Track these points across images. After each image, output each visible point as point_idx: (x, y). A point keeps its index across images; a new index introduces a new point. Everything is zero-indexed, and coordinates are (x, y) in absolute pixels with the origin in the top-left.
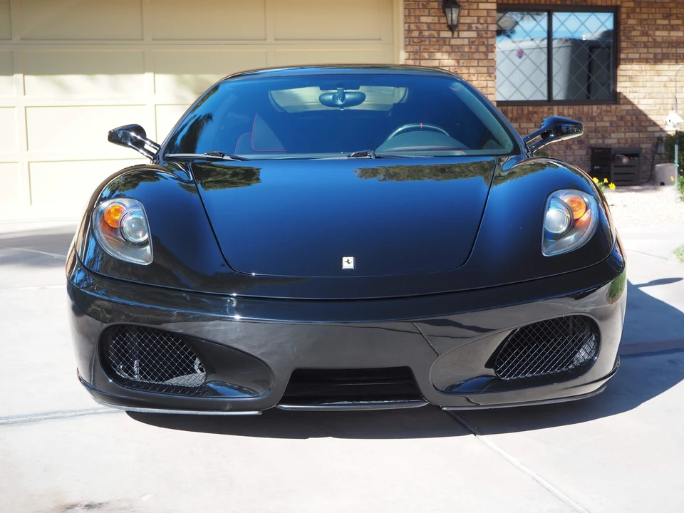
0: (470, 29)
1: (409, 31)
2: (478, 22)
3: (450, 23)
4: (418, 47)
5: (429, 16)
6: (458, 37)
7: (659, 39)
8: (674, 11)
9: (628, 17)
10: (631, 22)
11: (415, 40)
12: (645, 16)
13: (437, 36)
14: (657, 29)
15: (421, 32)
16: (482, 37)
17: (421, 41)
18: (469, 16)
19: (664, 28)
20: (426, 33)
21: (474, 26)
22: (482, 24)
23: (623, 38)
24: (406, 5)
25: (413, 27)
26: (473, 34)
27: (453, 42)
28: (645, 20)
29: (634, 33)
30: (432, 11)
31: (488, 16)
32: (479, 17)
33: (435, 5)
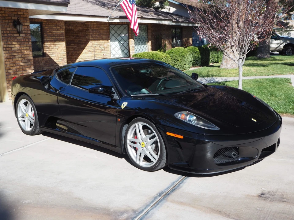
1: (3, 34)
2: (25, 31)
3: (19, 31)
4: (7, 40)
5: (9, 28)
6: (19, 36)
7: (54, 34)
8: (57, 24)
9: (45, 26)
11: (6, 37)
12: (50, 26)
13: (13, 36)
14: (54, 30)
15: (7, 34)
16: (27, 36)
17: (8, 38)
18: (22, 28)
20: (9, 35)
21: (24, 32)
22: (26, 31)
24: (2, 23)
25: (4, 32)
26: (24, 35)
27: (18, 38)
29: (48, 32)
30: (10, 26)
31: (28, 28)
32: (25, 29)
33: (11, 24)
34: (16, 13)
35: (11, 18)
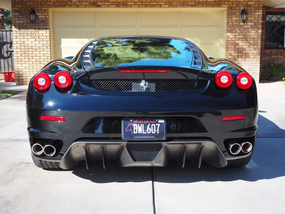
0: (251, 22)
1: (228, 23)
2: (255, 19)
3: (243, 20)
4: (231, 29)
5: (236, 17)
6: (247, 25)
11: (230, 26)
13: (238, 24)
15: (233, 23)
16: (256, 25)
17: (233, 26)
18: (251, 17)
20: (235, 24)
21: (253, 21)
22: (256, 20)
24: (227, 13)
25: (230, 21)
26: (253, 24)
27: (245, 27)
30: (237, 15)
31: (259, 17)
32: (255, 18)
33: (239, 13)
34: (246, 3)
35: (240, 8)
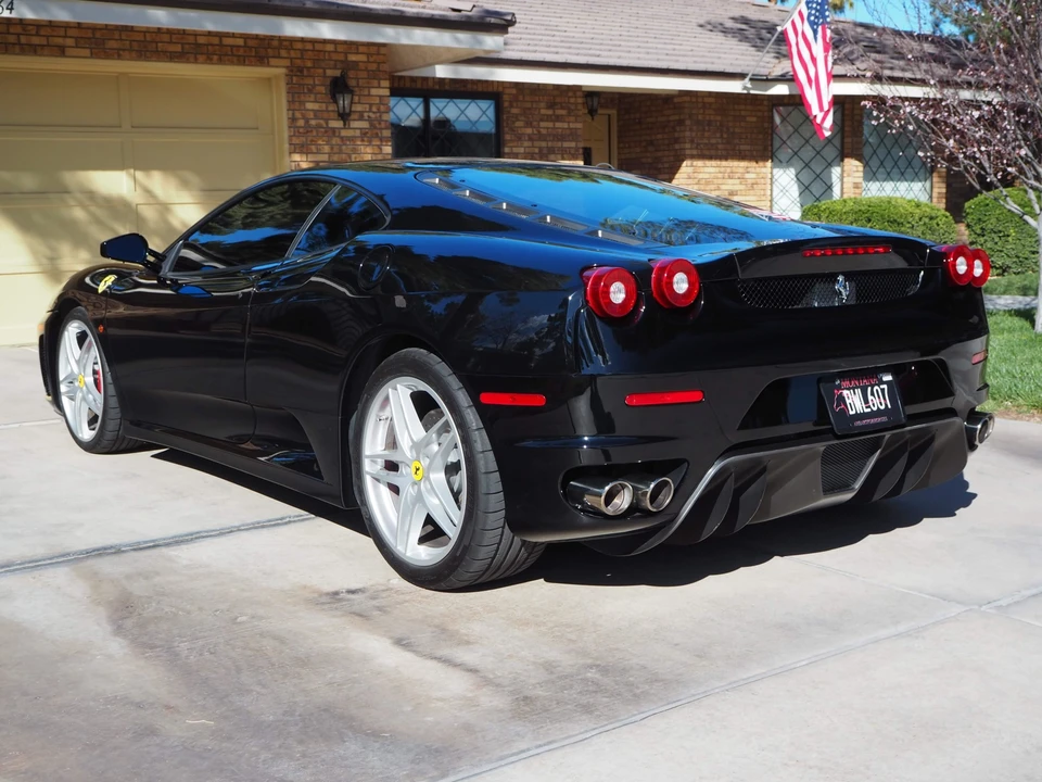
0: (361, 118)
1: (293, 120)
2: (370, 111)
3: (341, 111)
4: (304, 139)
5: (316, 101)
6: (350, 128)
7: (544, 132)
8: (558, 100)
9: (511, 106)
10: (515, 111)
11: (301, 130)
12: (528, 105)
13: (325, 125)
14: (542, 120)
15: (307, 121)
16: (375, 128)
17: (308, 132)
18: (359, 103)
19: (548, 118)
20: (313, 122)
21: (366, 115)
22: (374, 113)
23: (506, 129)
24: (289, 88)
25: (298, 115)
26: (365, 125)
27: (344, 133)
28: (529, 109)
29: (518, 124)
30: (319, 96)
31: (381, 103)
32: (371, 105)
33: (322, 89)
34: (341, 57)
35: (325, 72)
